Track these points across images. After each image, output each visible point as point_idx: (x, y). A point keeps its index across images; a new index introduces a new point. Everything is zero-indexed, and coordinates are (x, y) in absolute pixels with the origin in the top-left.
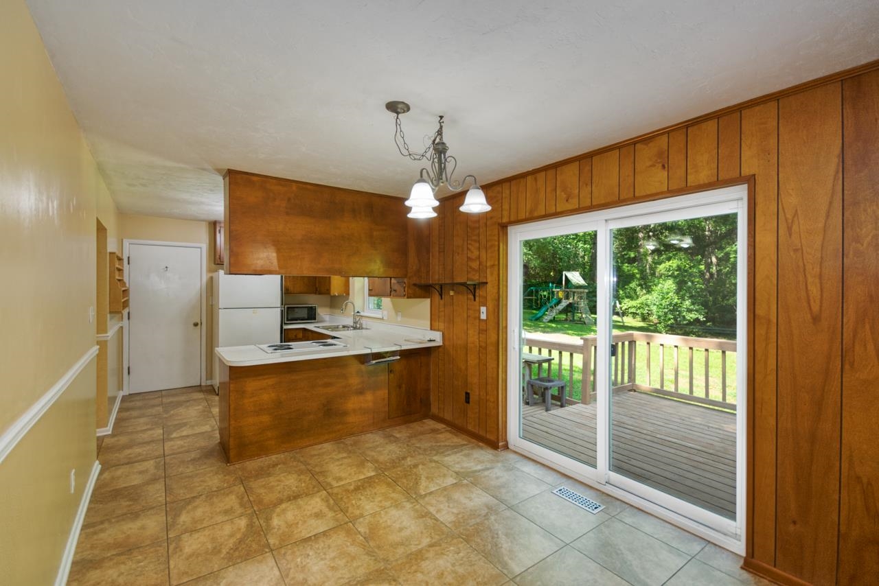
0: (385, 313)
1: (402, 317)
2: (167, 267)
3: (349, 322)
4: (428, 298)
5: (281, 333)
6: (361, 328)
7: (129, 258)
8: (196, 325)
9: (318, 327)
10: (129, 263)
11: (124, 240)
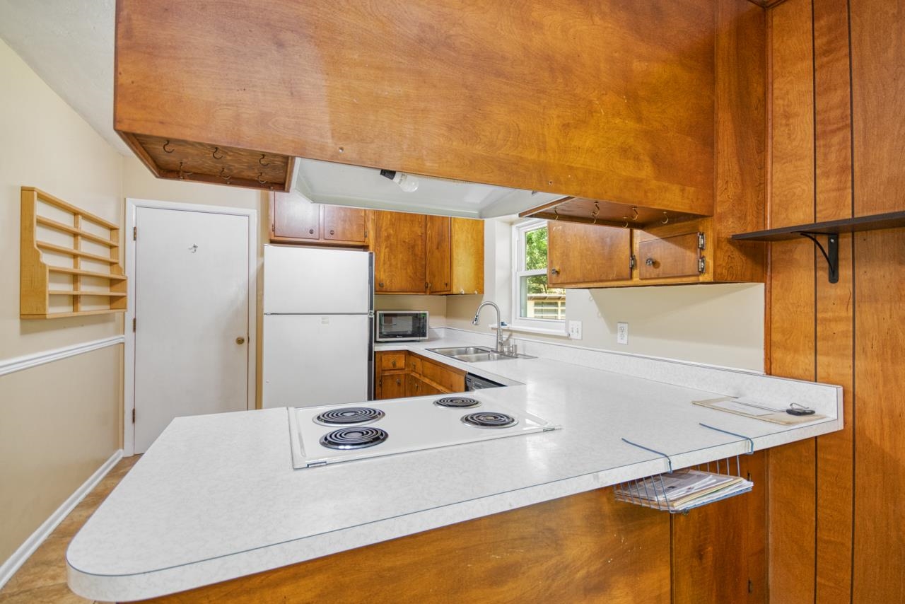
0: (576, 325)
1: (629, 334)
2: (195, 247)
3: (489, 341)
4: (761, 282)
5: (370, 359)
6: (512, 355)
7: (135, 228)
8: (240, 341)
9: (432, 350)
10: (135, 239)
11: (128, 200)
